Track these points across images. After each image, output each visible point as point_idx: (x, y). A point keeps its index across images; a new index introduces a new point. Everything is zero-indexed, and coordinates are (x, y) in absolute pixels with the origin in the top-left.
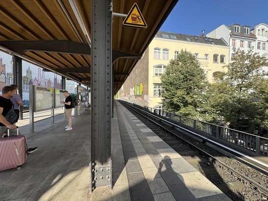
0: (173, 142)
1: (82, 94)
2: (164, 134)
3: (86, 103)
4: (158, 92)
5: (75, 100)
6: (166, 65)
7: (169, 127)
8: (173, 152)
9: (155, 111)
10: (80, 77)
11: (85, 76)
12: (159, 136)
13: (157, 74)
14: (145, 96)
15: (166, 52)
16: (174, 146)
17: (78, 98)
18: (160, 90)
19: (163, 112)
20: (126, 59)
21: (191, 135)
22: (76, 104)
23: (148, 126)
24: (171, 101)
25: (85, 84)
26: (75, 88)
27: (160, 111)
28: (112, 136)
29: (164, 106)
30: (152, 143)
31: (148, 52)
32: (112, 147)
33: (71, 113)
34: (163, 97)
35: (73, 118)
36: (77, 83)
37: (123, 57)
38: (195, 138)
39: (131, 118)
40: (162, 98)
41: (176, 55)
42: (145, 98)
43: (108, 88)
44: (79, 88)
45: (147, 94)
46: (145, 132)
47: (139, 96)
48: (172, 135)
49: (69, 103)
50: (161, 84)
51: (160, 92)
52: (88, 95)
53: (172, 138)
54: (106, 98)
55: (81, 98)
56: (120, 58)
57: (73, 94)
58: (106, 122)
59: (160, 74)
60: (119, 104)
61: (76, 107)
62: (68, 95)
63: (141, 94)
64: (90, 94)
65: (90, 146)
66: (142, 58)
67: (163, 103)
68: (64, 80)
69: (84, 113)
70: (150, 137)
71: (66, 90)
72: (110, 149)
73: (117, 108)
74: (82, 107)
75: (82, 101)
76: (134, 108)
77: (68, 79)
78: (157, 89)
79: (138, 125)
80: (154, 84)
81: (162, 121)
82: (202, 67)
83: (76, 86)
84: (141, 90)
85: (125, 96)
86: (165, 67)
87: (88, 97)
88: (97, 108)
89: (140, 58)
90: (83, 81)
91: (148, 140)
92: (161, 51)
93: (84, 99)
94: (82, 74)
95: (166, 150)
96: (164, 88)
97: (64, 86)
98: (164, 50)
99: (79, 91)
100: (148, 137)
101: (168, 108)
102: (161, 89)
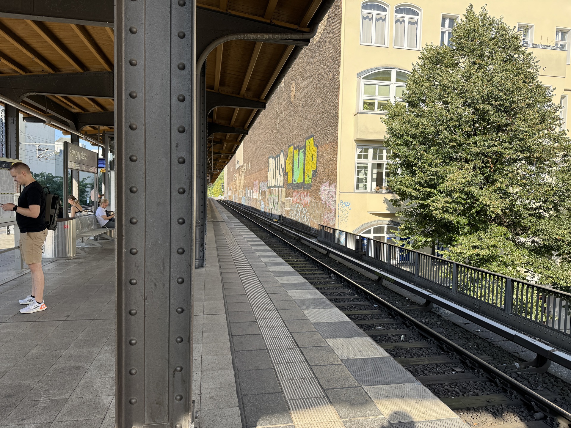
0: (426, 361)
1: (82, 175)
2: (391, 332)
3: (101, 212)
4: (371, 174)
5: (55, 199)
6: (409, 68)
7: (413, 303)
8: (422, 397)
9: (359, 242)
10: (76, 110)
11: (93, 108)
12: (374, 338)
13: (369, 105)
14: (325, 187)
15: (407, 17)
16: (431, 376)
17: (70, 191)
18: (379, 166)
19: (391, 247)
20: (253, 44)
21: (493, 337)
22: (60, 216)
23: (335, 301)
24: (422, 206)
25: (94, 138)
26: (57, 155)
27: (378, 243)
28: (196, 335)
29: (394, 225)
30: (347, 362)
31: (337, 18)
32: (196, 376)
33: (41, 247)
34: (390, 190)
35: (50, 266)
36: (66, 132)
37: (241, 37)
38: (510, 345)
39: (272, 269)
40: (390, 197)
41: (447, 29)
42: (324, 196)
43: (183, 154)
44: (73, 153)
45: (333, 181)
46: (321, 320)
47: (303, 186)
48: (424, 334)
49: (34, 211)
50: (387, 143)
51: (380, 175)
52: (105, 179)
53: (422, 344)
54: (175, 193)
55: (82, 192)
56: (229, 38)
57: (50, 178)
58: (174, 283)
59: (383, 106)
60: (224, 215)
61: (60, 224)
62: (29, 180)
63: (308, 181)
64: (113, 175)
65: (113, 373)
66: (315, 39)
67: (391, 215)
68: (12, 120)
69: (92, 250)
70: (339, 342)
71: (23, 159)
72: (187, 382)
73: (217, 232)
74: (82, 226)
75: (83, 202)
76: (282, 231)
77: (29, 118)
78: (370, 161)
79: (295, 294)
80: (360, 142)
81: (385, 283)
82: (543, 80)
83: (59, 147)
84: (311, 166)
85: (249, 186)
86: (400, 76)
87: (108, 188)
88: (138, 231)
89: (307, 41)
90: (87, 128)
91: (331, 351)
92: (390, 15)
93: (92, 195)
94: (84, 100)
95: (399, 388)
96: (396, 156)
97: (12, 145)
98: (400, 9)
99: (72, 165)
100: (331, 342)
101: (412, 233)
102: (384, 161)
